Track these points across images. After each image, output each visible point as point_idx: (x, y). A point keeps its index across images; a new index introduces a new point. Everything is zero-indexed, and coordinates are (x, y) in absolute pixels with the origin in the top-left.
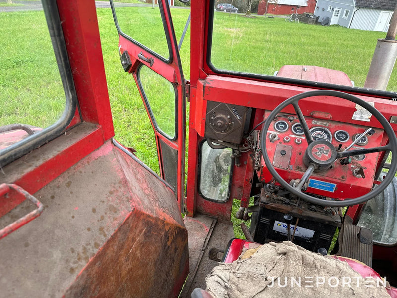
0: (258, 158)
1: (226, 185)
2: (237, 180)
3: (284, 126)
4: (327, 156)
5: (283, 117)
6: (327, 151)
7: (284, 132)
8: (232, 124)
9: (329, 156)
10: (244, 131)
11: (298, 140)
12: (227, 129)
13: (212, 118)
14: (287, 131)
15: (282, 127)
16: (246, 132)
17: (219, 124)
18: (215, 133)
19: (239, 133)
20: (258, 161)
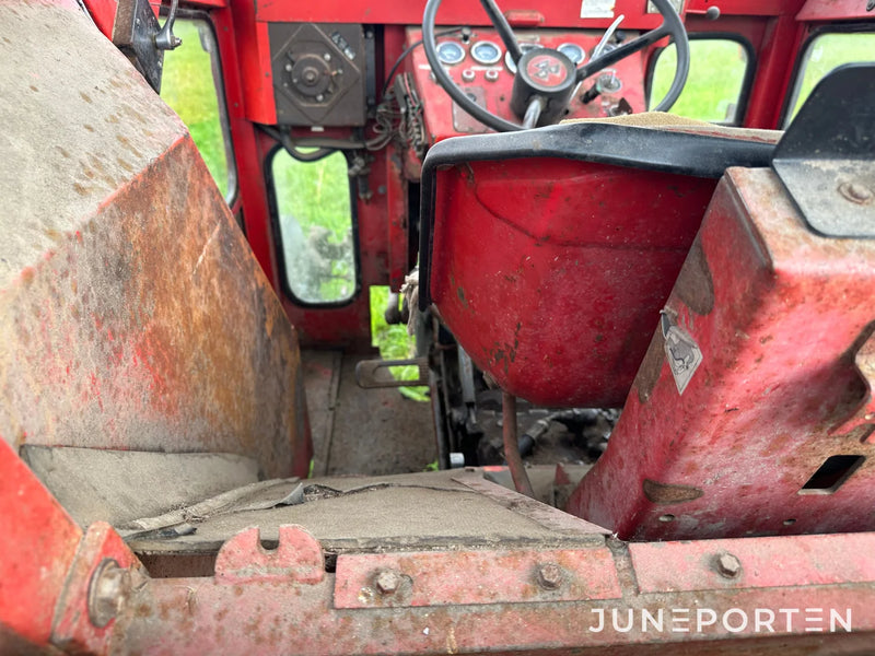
0: (418, 127)
1: (349, 258)
2: (371, 239)
3: (454, 53)
4: (559, 75)
5: (447, 36)
6: (557, 67)
7: (459, 63)
8: (338, 75)
9: (563, 75)
10: (367, 99)
11: (492, 73)
12: (330, 89)
13: (289, 67)
14: (463, 60)
15: (451, 55)
16: (372, 101)
17: (310, 77)
18: (301, 110)
19: (358, 97)
20: (420, 133)
